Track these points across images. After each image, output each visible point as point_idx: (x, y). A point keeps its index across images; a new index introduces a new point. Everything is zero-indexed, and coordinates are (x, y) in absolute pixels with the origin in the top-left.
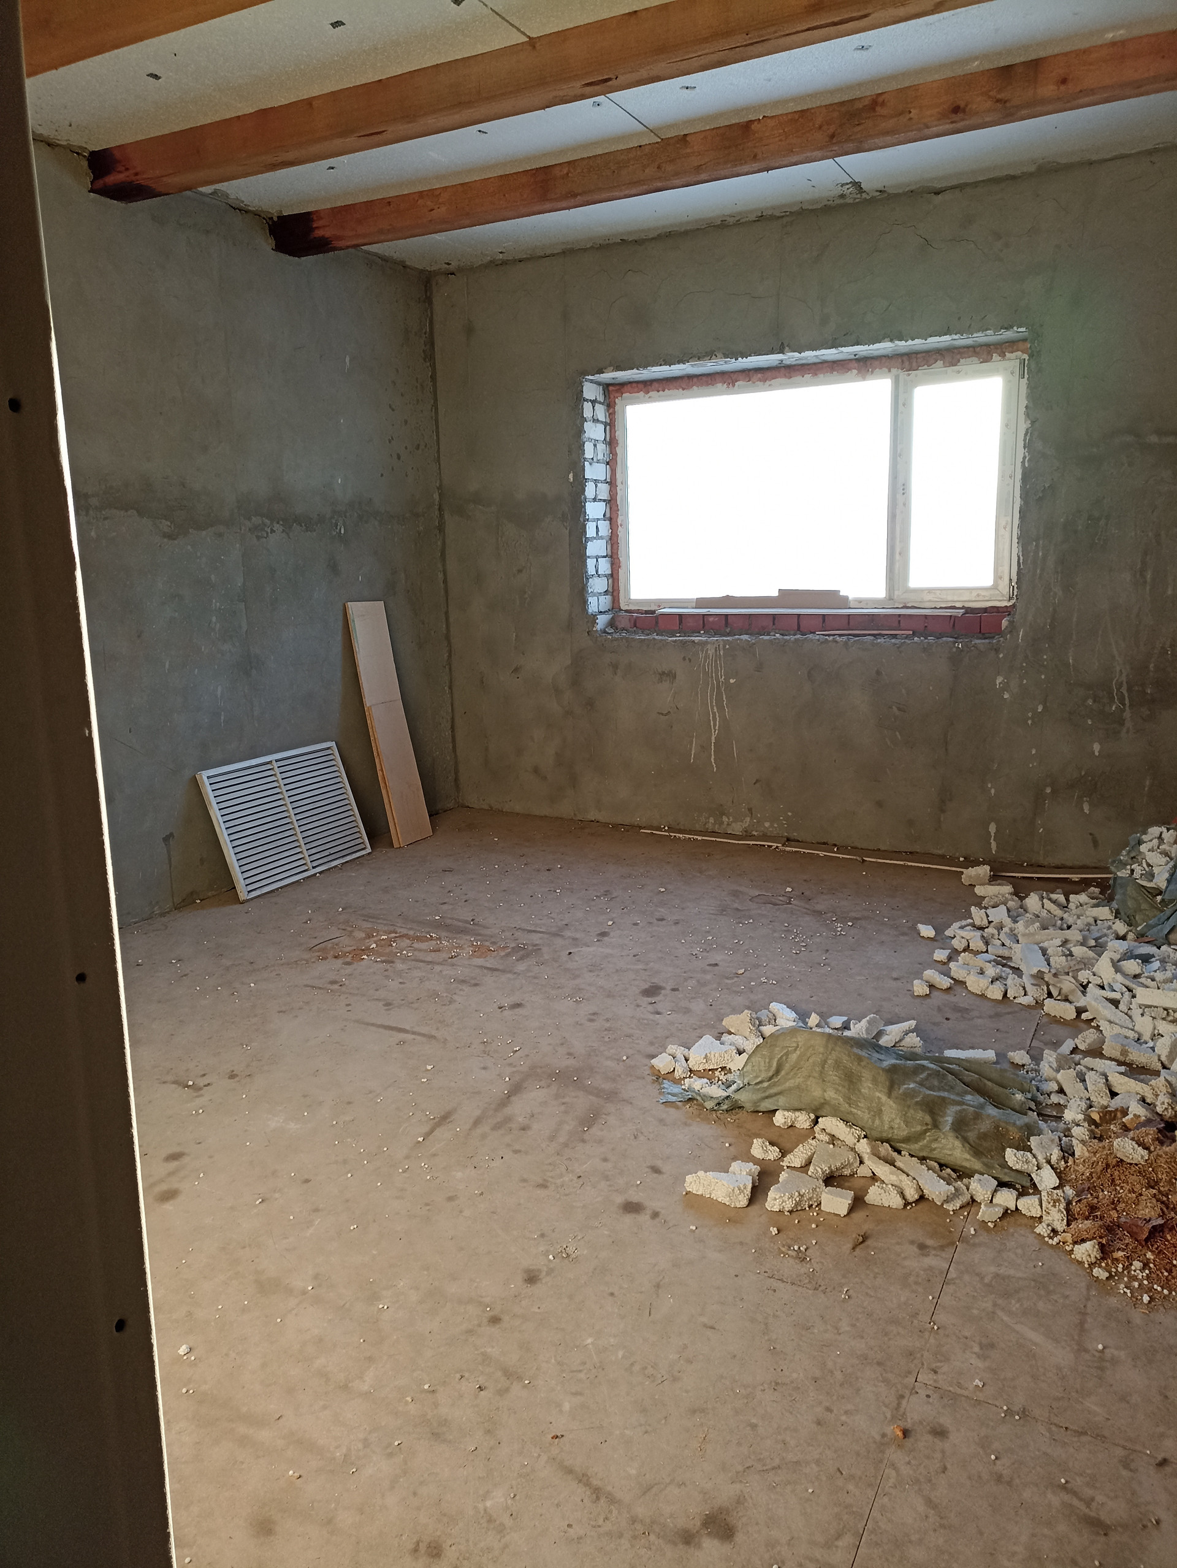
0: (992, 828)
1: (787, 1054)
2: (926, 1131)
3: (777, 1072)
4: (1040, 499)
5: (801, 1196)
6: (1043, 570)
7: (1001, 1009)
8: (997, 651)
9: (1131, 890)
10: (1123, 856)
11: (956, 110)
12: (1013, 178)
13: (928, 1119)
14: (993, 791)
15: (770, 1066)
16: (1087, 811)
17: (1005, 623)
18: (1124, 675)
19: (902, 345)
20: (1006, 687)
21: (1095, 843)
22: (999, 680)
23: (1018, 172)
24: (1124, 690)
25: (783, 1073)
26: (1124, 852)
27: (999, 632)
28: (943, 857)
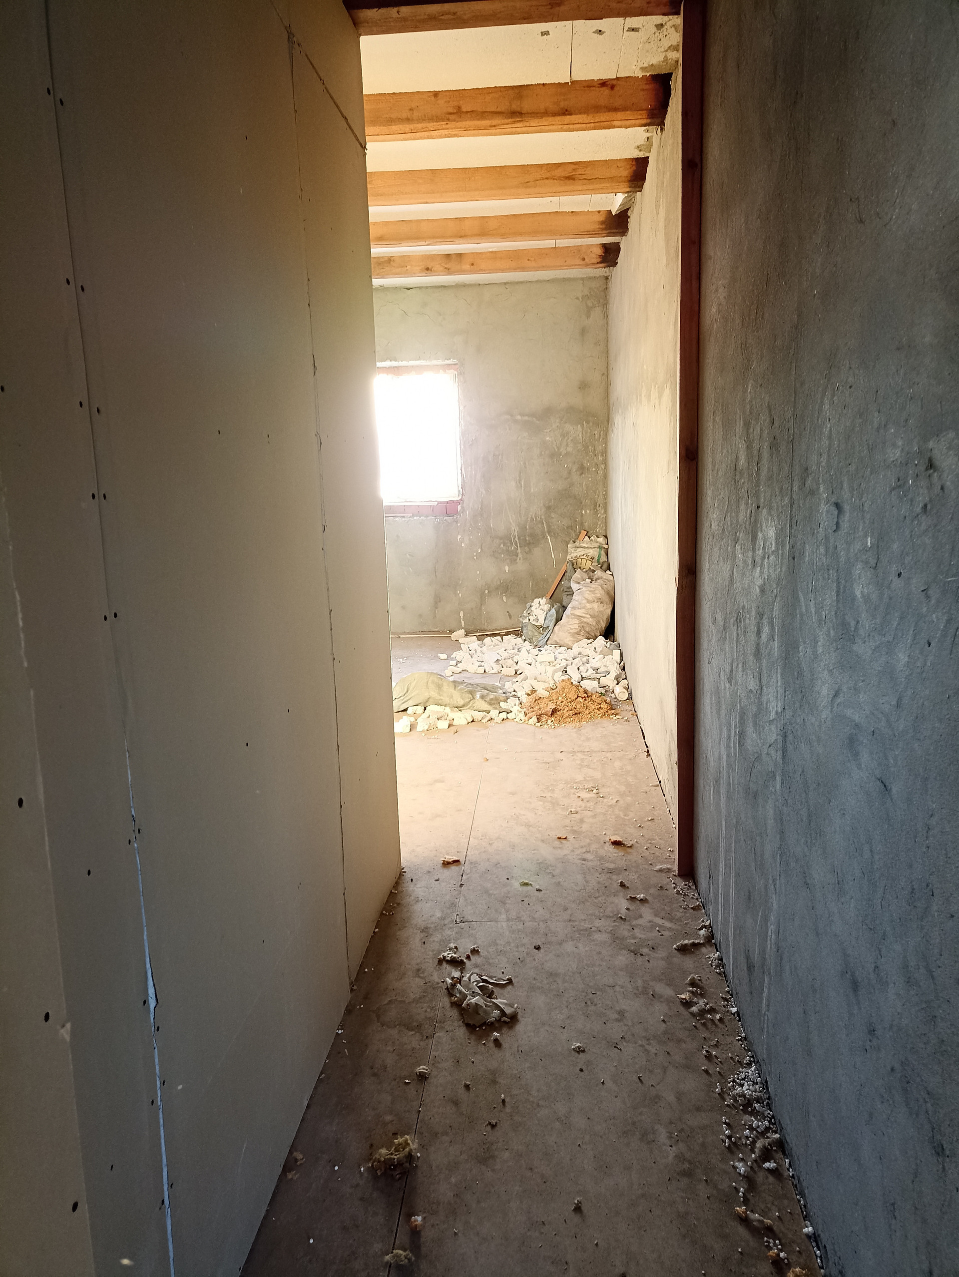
0: (462, 614)
1: (411, 683)
2: (470, 700)
3: (407, 691)
4: (471, 445)
5: (430, 724)
6: (475, 481)
7: (484, 675)
8: (457, 522)
9: (530, 627)
10: (525, 614)
11: (427, 269)
12: (445, 287)
13: (471, 696)
14: (460, 595)
15: (404, 689)
16: (505, 601)
17: (459, 508)
18: (516, 532)
19: (394, 364)
20: (462, 541)
21: (510, 616)
22: (459, 537)
23: (446, 285)
24: (517, 539)
25: (409, 692)
26: (525, 612)
27: (457, 513)
28: (438, 631)
